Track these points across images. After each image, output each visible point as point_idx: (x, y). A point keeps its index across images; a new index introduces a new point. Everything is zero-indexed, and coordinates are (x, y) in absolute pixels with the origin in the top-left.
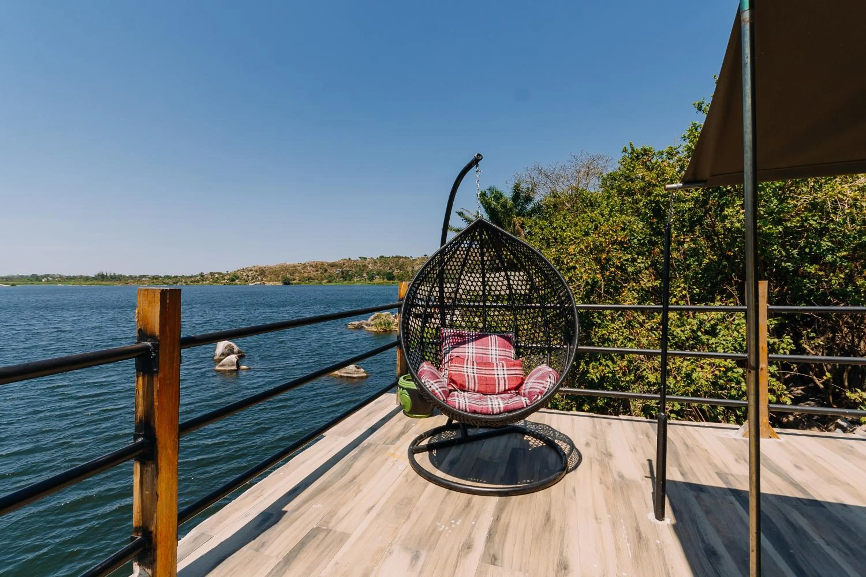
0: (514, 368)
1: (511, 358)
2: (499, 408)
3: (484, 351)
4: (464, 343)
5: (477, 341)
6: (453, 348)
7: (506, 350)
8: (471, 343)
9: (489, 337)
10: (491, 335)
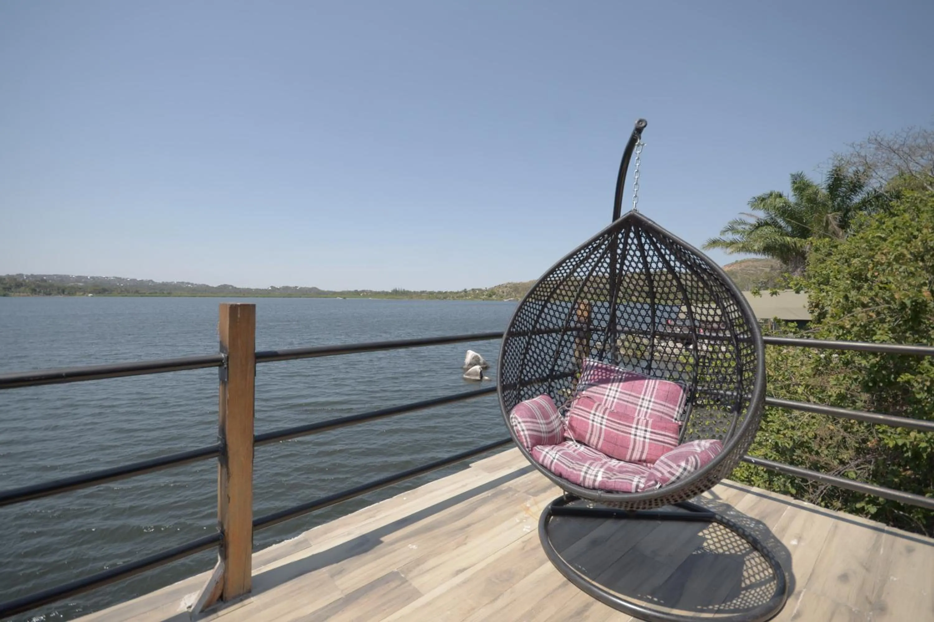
0: (663, 433)
1: (673, 417)
2: (595, 481)
3: (631, 399)
4: (607, 381)
5: (626, 384)
6: (591, 385)
7: (667, 404)
8: (617, 384)
9: (647, 381)
10: (649, 379)
